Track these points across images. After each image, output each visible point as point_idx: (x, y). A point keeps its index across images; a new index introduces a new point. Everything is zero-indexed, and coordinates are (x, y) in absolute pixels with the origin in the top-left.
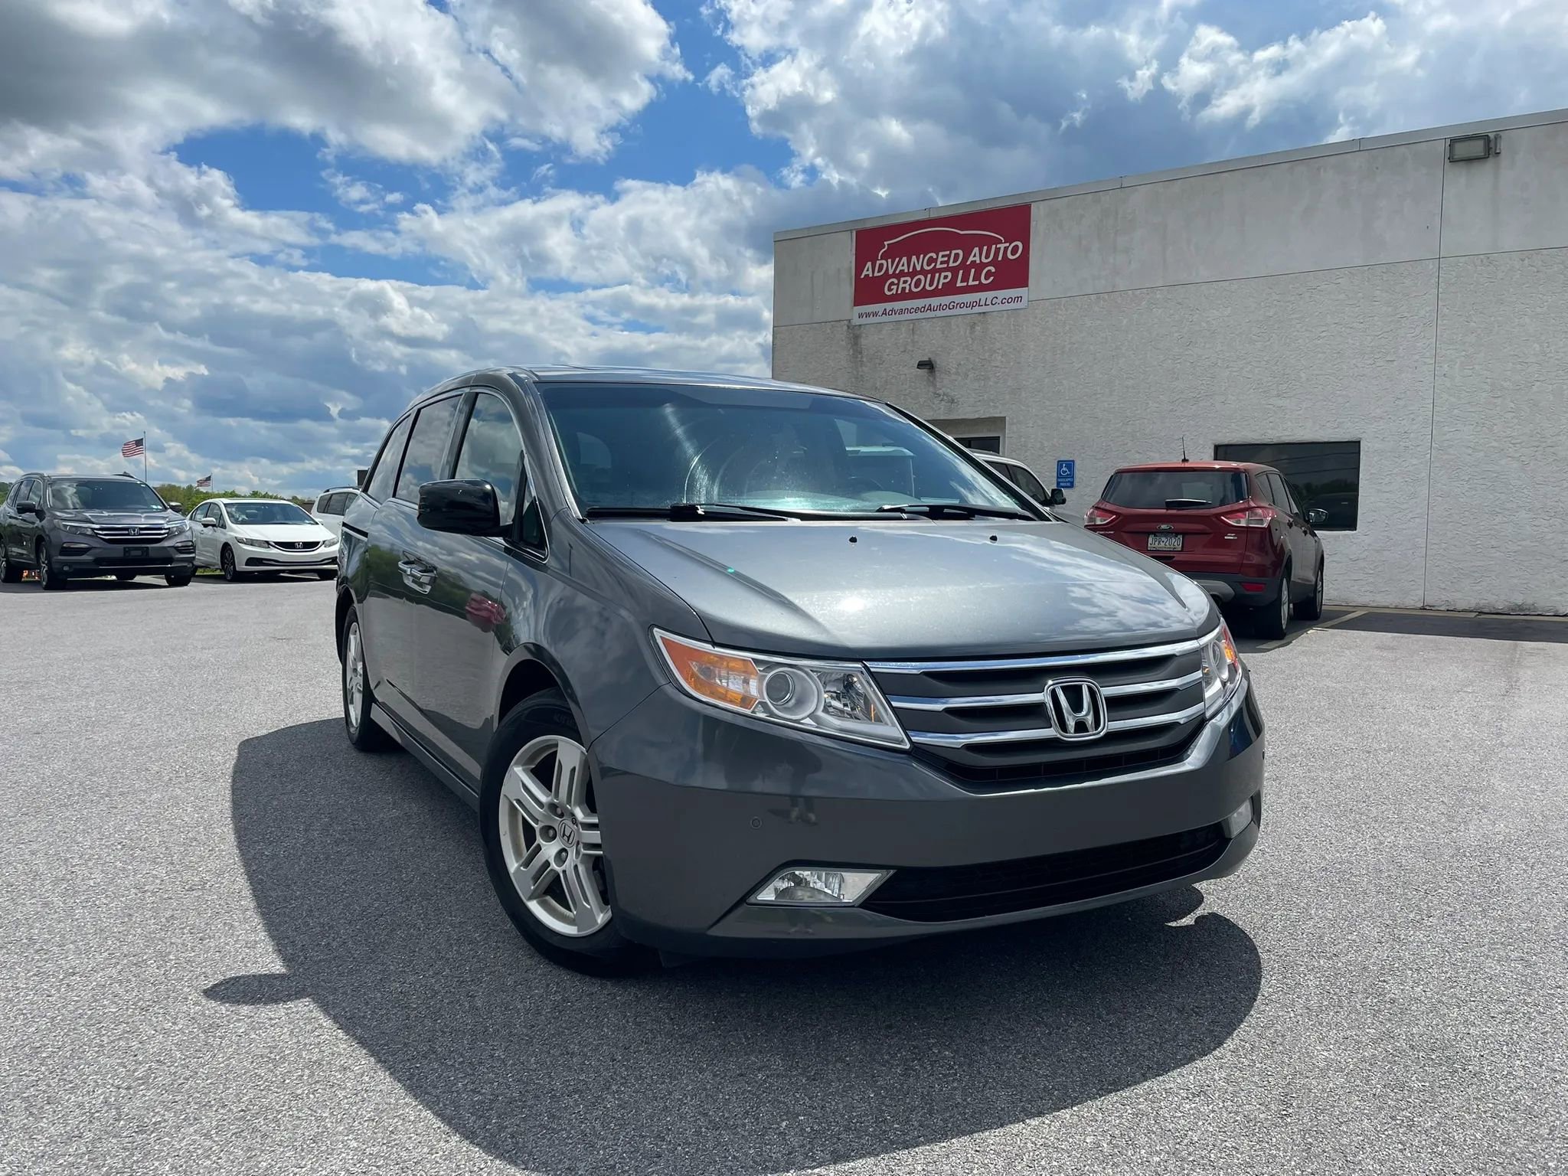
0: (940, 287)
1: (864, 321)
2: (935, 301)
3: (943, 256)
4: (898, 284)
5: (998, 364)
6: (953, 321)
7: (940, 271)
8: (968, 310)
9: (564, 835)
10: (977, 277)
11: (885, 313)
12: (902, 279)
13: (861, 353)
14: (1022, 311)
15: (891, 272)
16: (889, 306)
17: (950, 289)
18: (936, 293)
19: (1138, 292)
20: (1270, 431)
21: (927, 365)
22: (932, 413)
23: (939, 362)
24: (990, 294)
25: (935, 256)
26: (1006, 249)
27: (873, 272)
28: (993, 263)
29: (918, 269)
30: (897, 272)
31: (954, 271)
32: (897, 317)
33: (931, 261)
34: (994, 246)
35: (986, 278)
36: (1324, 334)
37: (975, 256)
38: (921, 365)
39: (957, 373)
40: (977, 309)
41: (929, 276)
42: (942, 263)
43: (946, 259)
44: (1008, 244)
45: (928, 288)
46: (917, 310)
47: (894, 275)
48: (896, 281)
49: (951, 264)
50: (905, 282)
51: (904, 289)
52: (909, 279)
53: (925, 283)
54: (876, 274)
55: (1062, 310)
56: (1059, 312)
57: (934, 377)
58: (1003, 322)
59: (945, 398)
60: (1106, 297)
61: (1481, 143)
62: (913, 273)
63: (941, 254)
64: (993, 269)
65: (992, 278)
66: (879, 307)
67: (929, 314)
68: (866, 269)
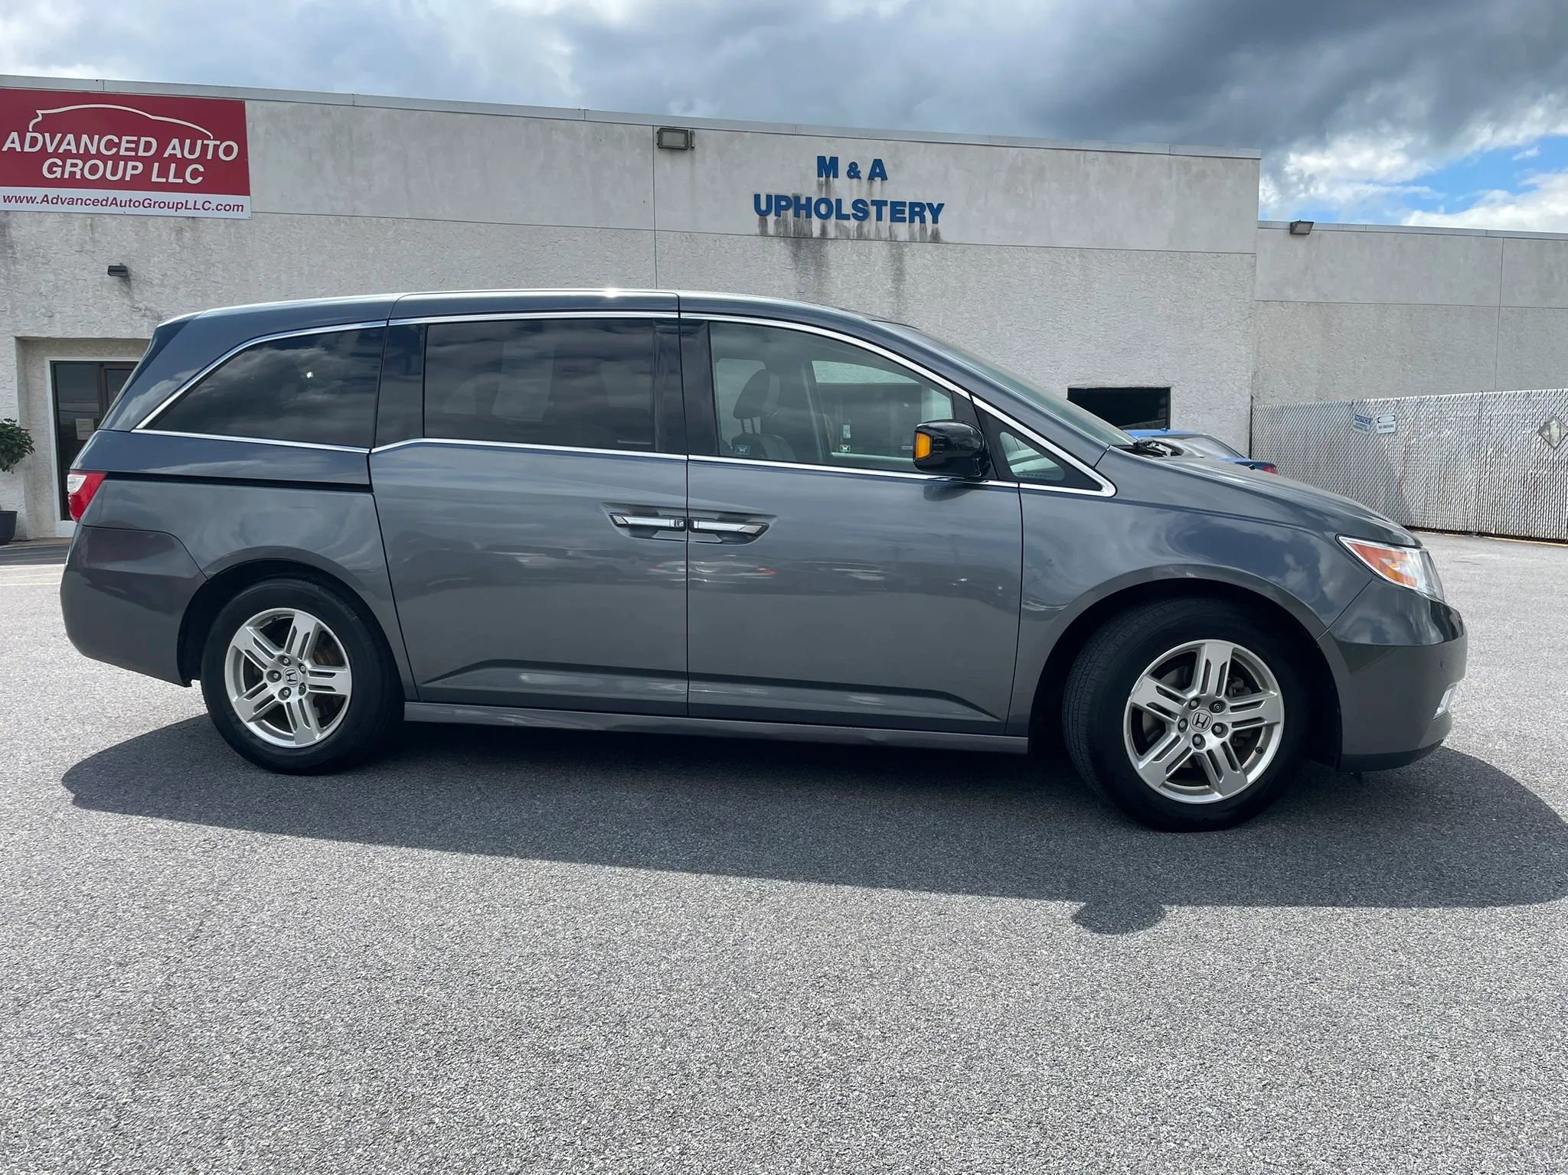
0: (128, 178)
1: (12, 206)
2: (123, 195)
3: (128, 142)
4: (63, 167)
5: (219, 279)
6: (150, 222)
7: (127, 159)
8: (172, 212)
10: (180, 174)
11: (45, 199)
12: (69, 162)
13: (12, 247)
14: (244, 222)
15: (50, 149)
16: (52, 192)
17: (140, 182)
18: (121, 185)
19: (383, 220)
21: (119, 272)
22: (130, 330)
23: (133, 268)
24: (201, 198)
25: (116, 140)
26: (216, 148)
27: (22, 146)
28: (201, 160)
29: (93, 151)
30: (61, 151)
31: (148, 162)
32: (66, 208)
33: (109, 145)
34: (199, 142)
35: (193, 177)
37: (174, 148)
38: (111, 271)
39: (162, 285)
40: (183, 212)
41: (110, 163)
42: (127, 149)
43: (133, 146)
44: (218, 143)
45: (109, 176)
46: (95, 202)
47: (55, 154)
48: (60, 163)
49: (141, 153)
50: (74, 165)
51: (73, 174)
52: (80, 163)
53: (105, 170)
54: (27, 149)
55: (295, 228)
56: (293, 230)
57: (130, 287)
58: (220, 231)
59: (148, 313)
60: (348, 221)
61: (683, 136)
62: (86, 156)
63: (125, 138)
64: (201, 169)
65: (200, 179)
66: (38, 192)
67: (113, 209)
68: (10, 140)
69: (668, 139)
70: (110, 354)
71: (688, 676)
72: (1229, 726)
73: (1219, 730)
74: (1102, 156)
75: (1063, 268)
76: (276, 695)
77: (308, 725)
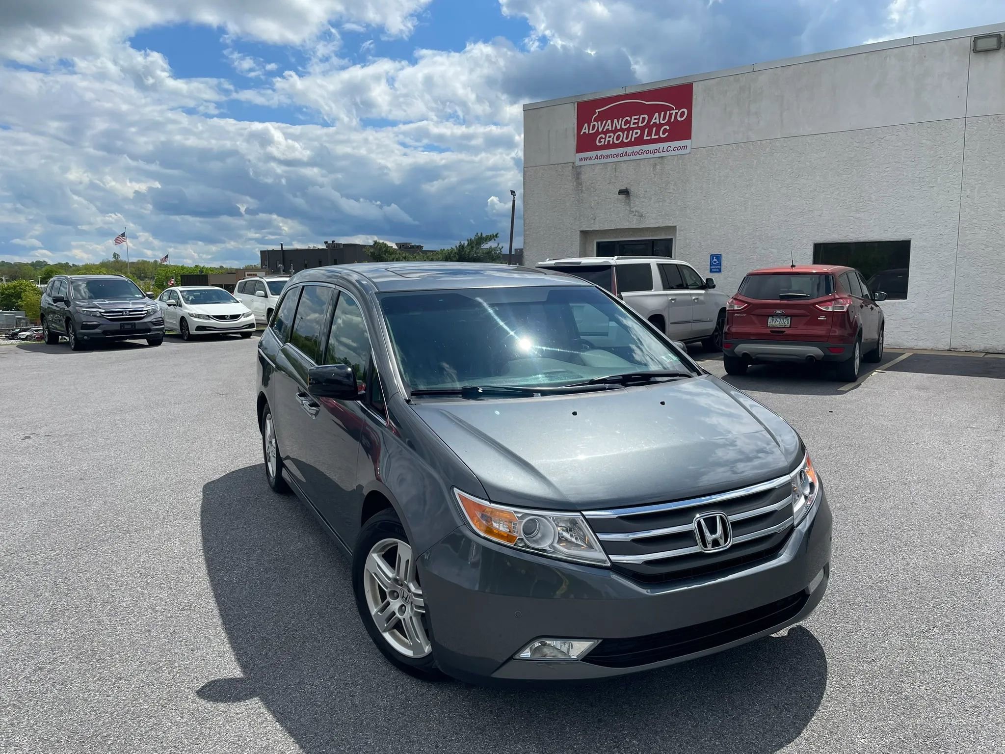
0: (633, 140)
1: (583, 163)
2: (630, 149)
3: (635, 119)
4: (605, 138)
5: (672, 191)
6: (642, 162)
7: (633, 129)
8: (651, 156)
9: (403, 597)
10: (657, 133)
11: (597, 157)
13: (581, 184)
14: (687, 155)
15: (600, 130)
16: (599, 153)
17: (639, 141)
18: (630, 144)
19: (764, 142)
20: (851, 235)
21: (625, 192)
22: (628, 223)
23: (633, 190)
24: (666, 145)
25: (629, 119)
26: (676, 114)
27: (589, 131)
28: (668, 123)
29: (619, 128)
30: (605, 130)
31: (642, 129)
32: (605, 160)
33: (627, 122)
34: (668, 112)
35: (663, 134)
36: (888, 169)
37: (656, 119)
38: (621, 192)
39: (644, 197)
40: (657, 155)
41: (626, 132)
42: (634, 124)
43: (637, 121)
44: (677, 111)
45: (625, 141)
46: (618, 155)
47: (602, 132)
48: (604, 136)
49: (640, 125)
50: (610, 137)
51: (609, 141)
52: (612, 135)
53: (623, 137)
54: (591, 132)
55: (713, 154)
56: (712, 156)
57: (629, 200)
58: (674, 163)
59: (637, 214)
60: (743, 146)
61: (995, 39)
62: (615, 131)
63: (633, 117)
64: (668, 128)
65: (667, 134)
66: (593, 154)
67: (626, 158)
68: (584, 128)
69: (982, 44)
70: (622, 237)
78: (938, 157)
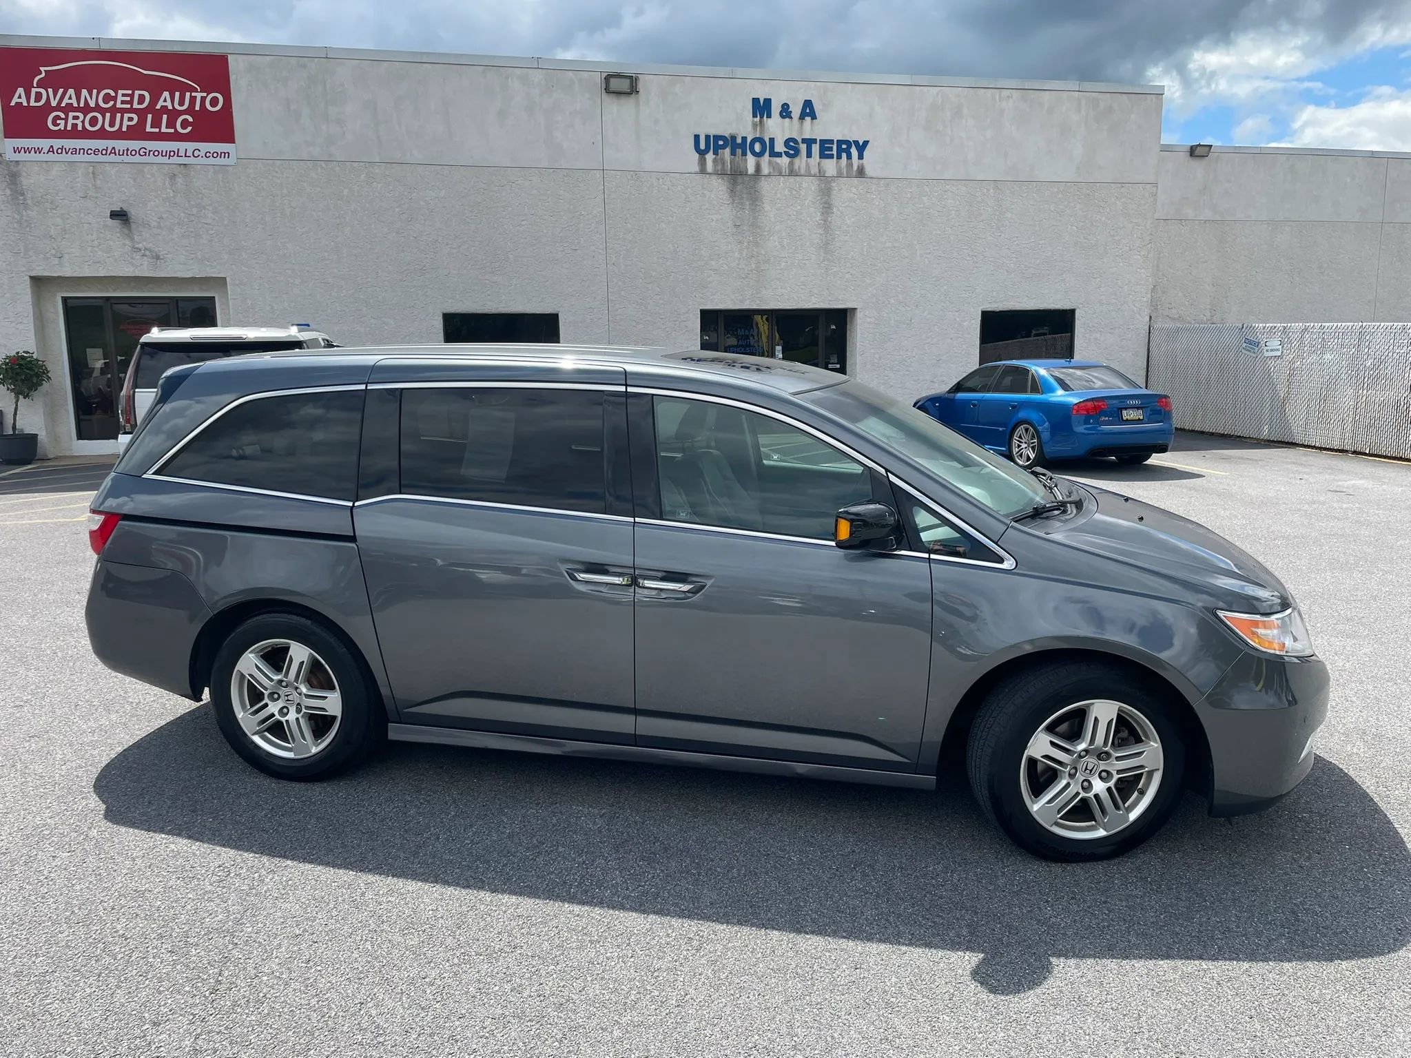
0: (124, 129)
1: (22, 156)
2: (121, 145)
3: (123, 95)
4: (66, 120)
5: (209, 221)
6: (147, 168)
8: (165, 160)
10: (171, 124)
12: (71, 114)
13: (23, 194)
14: (230, 168)
15: (54, 103)
16: (58, 143)
17: (136, 133)
18: (119, 135)
19: (355, 165)
20: (488, 303)
21: (120, 215)
22: (132, 269)
23: (133, 213)
24: (190, 146)
25: (113, 94)
26: (203, 99)
27: (28, 102)
28: (190, 111)
29: (92, 104)
30: (63, 105)
31: (142, 114)
32: (70, 157)
33: (107, 98)
34: (188, 94)
35: (183, 127)
36: (523, 223)
37: (165, 100)
38: (115, 215)
39: (159, 227)
40: (175, 160)
41: (108, 115)
42: (123, 102)
43: (128, 99)
44: (205, 94)
45: (108, 128)
46: (96, 152)
47: (58, 108)
48: (63, 116)
49: (136, 106)
50: (76, 118)
51: (75, 126)
52: (81, 115)
53: (104, 122)
54: (32, 103)
55: (277, 172)
56: (275, 174)
57: (130, 230)
58: (210, 177)
59: (147, 253)
60: (324, 166)
61: (628, 81)
62: (86, 109)
63: (120, 92)
64: (191, 119)
65: (190, 128)
66: (44, 143)
67: (112, 158)
68: (17, 95)
69: (615, 84)
70: (115, 290)
71: (636, 712)
72: (1114, 773)
73: (1105, 776)
74: (1016, 94)
75: (979, 199)
76: (276, 713)
77: (305, 739)
78: (578, 213)
